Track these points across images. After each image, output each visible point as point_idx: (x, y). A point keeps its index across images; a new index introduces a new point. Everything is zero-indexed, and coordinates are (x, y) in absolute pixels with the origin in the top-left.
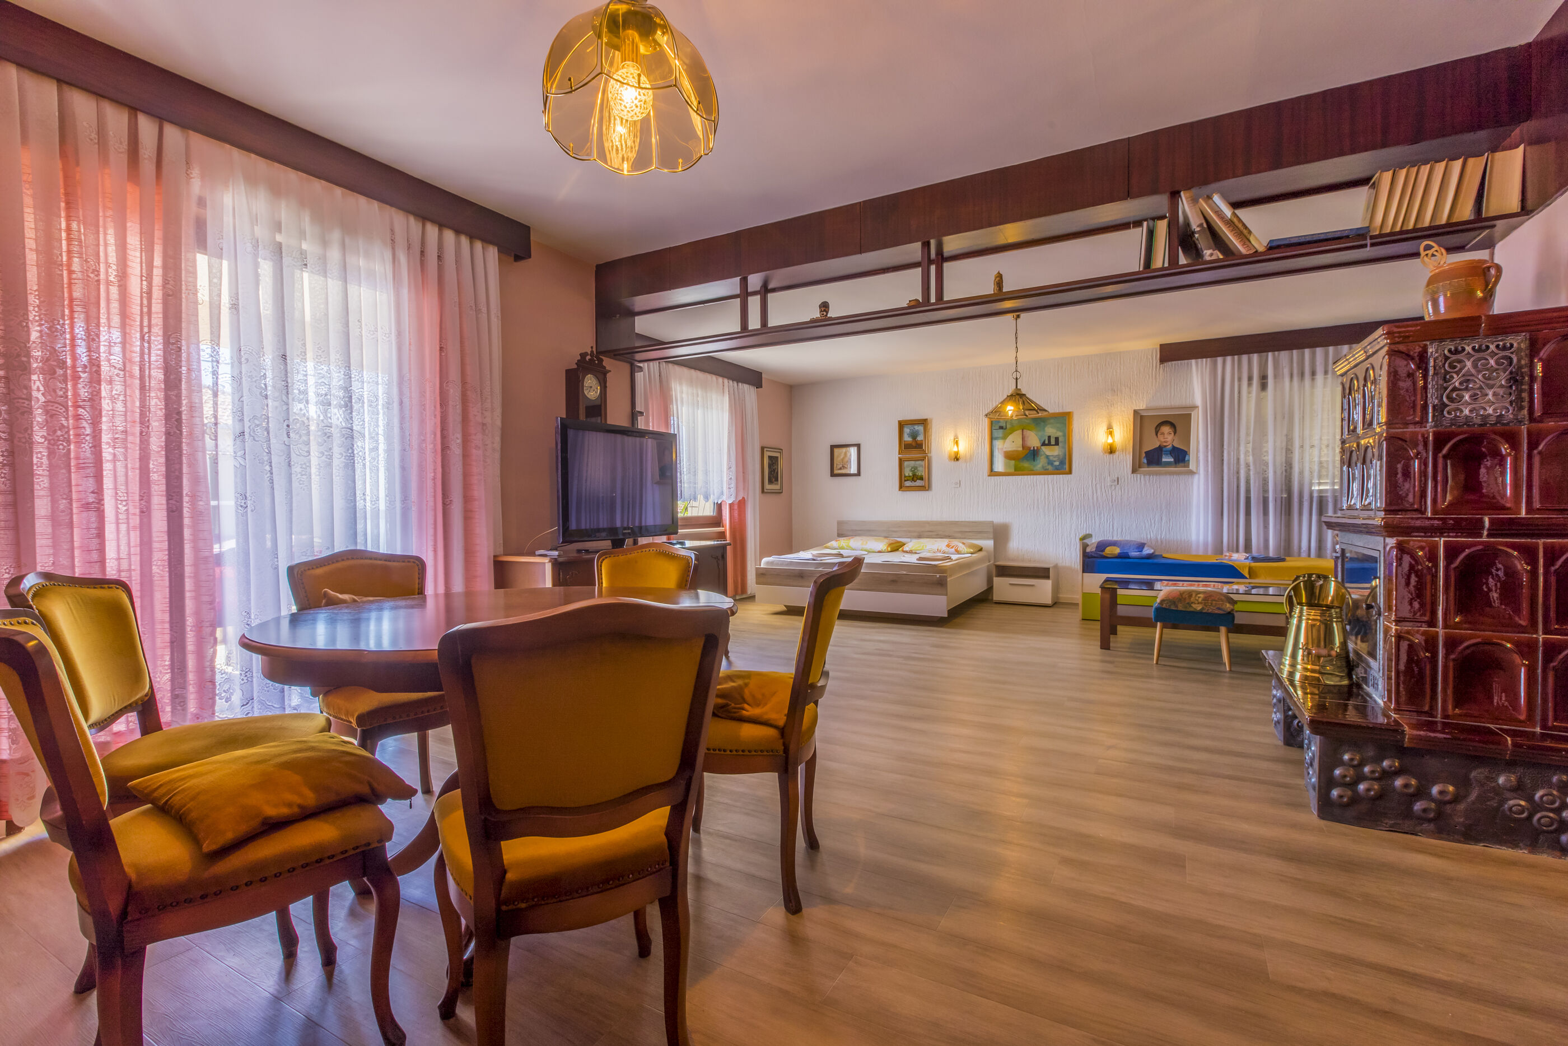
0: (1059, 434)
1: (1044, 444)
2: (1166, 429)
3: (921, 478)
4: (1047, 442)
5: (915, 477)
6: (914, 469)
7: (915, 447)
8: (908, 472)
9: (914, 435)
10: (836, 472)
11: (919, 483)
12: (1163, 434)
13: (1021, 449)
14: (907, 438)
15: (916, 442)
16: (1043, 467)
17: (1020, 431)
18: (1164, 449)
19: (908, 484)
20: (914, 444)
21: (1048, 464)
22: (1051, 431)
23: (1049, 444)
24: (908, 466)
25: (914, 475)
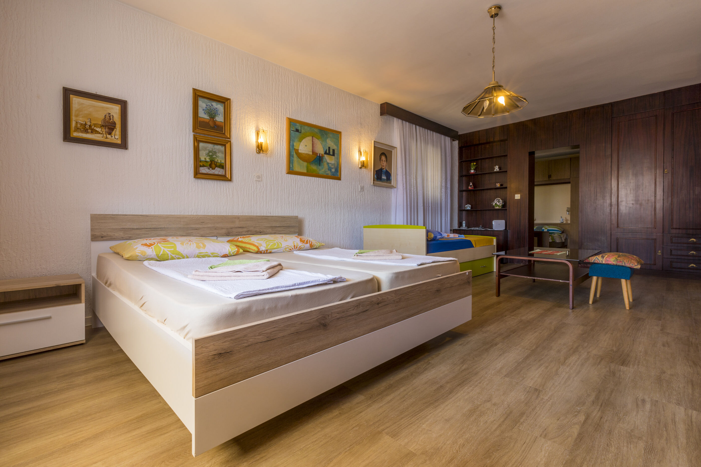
0: (335, 147)
1: (326, 153)
2: (383, 158)
3: (222, 166)
4: (328, 152)
5: (212, 164)
6: (212, 154)
7: (213, 128)
8: (203, 156)
9: (212, 114)
10: (75, 134)
11: (218, 171)
12: (382, 161)
13: (311, 153)
14: (202, 115)
15: (215, 122)
16: (325, 172)
17: (310, 138)
18: (383, 170)
19: (204, 170)
20: (211, 124)
21: (328, 169)
22: (330, 143)
23: (329, 154)
24: (205, 149)
25: (212, 161)
